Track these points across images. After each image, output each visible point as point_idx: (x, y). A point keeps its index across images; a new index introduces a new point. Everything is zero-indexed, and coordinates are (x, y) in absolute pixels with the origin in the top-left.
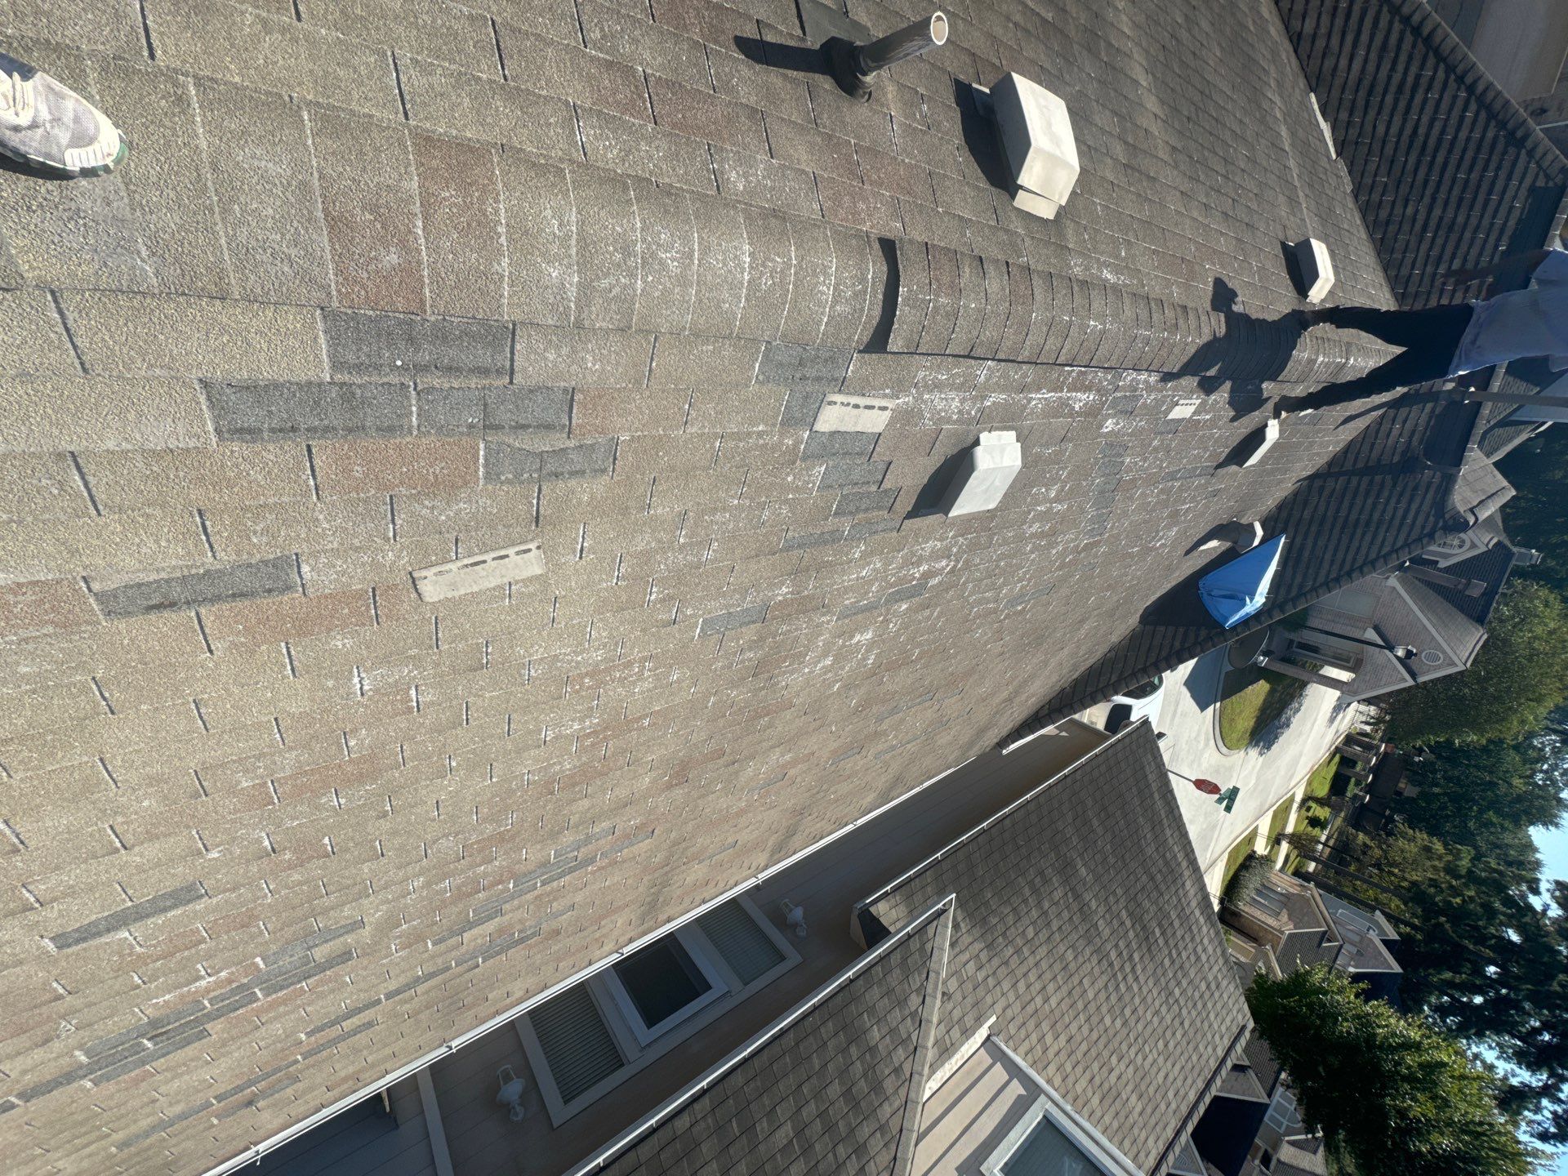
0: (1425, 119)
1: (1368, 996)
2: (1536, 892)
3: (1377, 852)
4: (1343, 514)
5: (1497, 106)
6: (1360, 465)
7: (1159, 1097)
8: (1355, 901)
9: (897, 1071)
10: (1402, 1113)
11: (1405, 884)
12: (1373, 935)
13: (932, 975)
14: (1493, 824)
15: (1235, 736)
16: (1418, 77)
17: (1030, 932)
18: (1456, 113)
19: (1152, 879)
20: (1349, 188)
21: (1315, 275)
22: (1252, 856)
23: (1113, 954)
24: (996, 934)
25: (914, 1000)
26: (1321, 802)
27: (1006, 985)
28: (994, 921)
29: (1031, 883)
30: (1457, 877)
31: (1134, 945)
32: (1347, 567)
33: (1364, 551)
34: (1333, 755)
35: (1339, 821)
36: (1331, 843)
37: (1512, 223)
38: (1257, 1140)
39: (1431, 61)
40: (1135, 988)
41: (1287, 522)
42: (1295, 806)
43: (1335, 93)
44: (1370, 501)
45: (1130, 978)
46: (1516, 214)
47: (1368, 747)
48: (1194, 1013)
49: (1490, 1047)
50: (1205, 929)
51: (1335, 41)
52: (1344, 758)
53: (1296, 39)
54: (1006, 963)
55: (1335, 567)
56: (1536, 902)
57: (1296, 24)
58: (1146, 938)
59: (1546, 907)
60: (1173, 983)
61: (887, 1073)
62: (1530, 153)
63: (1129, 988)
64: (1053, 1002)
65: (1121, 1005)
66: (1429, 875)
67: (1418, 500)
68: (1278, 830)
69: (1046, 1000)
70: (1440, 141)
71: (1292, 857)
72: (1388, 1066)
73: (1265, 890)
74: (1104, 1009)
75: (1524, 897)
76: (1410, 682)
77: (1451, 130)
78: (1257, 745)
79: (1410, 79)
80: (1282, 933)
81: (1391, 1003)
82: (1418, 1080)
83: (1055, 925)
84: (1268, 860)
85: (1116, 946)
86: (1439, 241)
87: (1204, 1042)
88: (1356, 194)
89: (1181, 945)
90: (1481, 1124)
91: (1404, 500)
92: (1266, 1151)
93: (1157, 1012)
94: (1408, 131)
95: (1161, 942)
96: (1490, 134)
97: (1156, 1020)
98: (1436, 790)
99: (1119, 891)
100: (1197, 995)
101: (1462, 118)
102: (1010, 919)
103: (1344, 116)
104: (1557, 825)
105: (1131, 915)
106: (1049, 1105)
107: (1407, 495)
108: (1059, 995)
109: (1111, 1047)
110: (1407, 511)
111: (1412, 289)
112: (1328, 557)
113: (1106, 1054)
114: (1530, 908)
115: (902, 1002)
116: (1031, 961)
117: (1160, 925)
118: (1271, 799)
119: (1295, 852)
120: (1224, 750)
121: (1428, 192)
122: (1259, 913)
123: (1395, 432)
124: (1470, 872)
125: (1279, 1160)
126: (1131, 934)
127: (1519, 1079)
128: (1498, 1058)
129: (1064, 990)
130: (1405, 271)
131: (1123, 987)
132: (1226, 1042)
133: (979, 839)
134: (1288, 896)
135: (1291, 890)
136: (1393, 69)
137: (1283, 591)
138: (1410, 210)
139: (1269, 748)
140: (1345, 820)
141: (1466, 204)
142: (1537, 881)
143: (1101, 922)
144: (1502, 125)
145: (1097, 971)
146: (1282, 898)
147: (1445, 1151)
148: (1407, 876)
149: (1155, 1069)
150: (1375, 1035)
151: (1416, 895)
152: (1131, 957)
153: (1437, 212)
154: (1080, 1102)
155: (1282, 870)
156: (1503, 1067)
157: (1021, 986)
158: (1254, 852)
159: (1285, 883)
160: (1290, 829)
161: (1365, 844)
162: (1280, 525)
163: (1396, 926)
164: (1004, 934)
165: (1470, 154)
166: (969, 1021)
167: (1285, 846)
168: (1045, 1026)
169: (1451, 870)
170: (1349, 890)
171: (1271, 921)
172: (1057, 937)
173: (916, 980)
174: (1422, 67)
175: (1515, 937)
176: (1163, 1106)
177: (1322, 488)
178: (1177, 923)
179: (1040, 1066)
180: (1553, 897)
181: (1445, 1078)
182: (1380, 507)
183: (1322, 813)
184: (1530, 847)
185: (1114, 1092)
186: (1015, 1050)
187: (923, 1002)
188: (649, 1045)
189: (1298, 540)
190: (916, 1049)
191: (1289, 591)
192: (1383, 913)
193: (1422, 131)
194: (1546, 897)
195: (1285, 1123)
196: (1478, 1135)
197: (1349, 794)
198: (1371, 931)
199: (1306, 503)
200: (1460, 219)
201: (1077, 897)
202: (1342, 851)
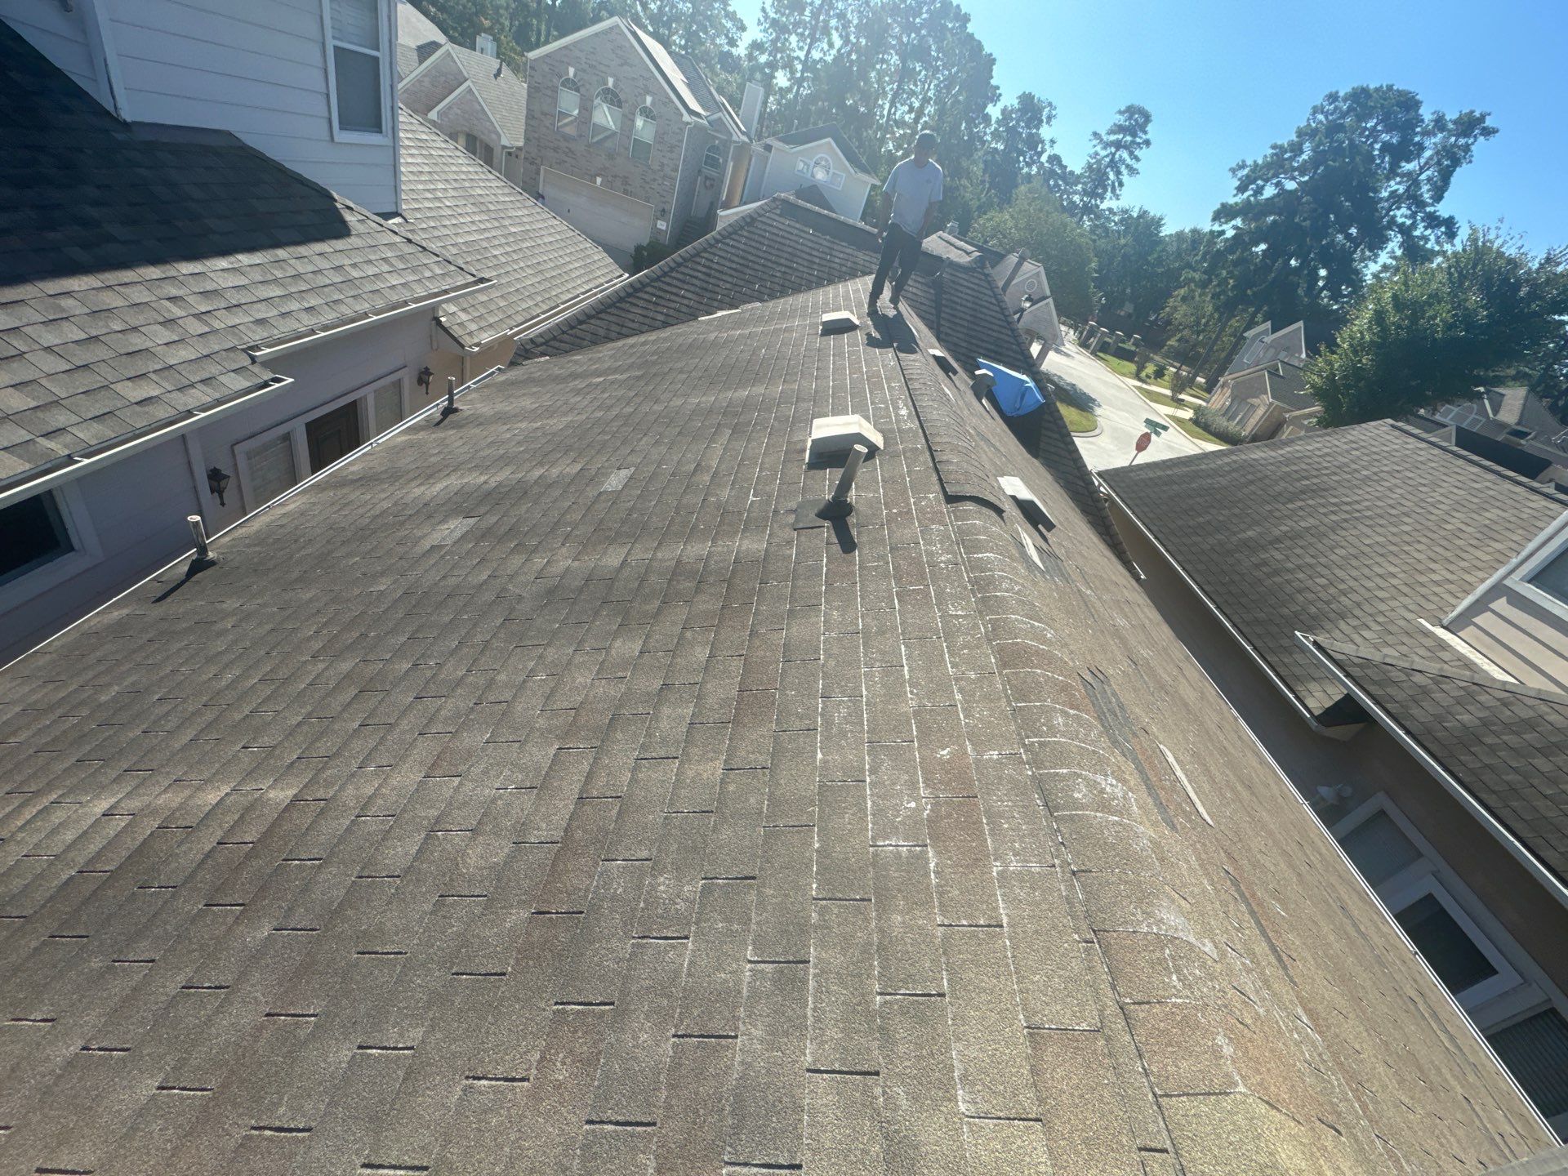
0: (728, 264)
1: (1332, 346)
2: (1223, 232)
3: (1186, 332)
4: (966, 324)
5: (730, 229)
6: (933, 311)
7: (1482, 495)
8: (1235, 349)
9: (1505, 704)
10: (1450, 327)
11: (1216, 316)
12: (1268, 339)
13: (1388, 660)
14: (1159, 257)
15: (1085, 422)
16: (704, 266)
17: (1322, 581)
18: (729, 249)
19: (1252, 482)
20: (758, 304)
21: (848, 320)
22: (1195, 422)
23: (1334, 518)
24: (1327, 609)
25: (1418, 678)
26: (1141, 368)
27: (1383, 607)
28: (1313, 610)
29: (1269, 576)
30: (1210, 281)
31: (1323, 501)
32: (1005, 324)
33: (994, 314)
34: (1096, 356)
35: (1157, 358)
36: (1178, 365)
37: (798, 226)
38: (1499, 439)
39: (698, 260)
40: (1367, 504)
41: (969, 357)
42: (1144, 386)
43: (701, 307)
44: (959, 307)
45: (1357, 507)
46: (792, 223)
47: (1092, 333)
48: (1385, 462)
49: (1366, 266)
50: (1297, 448)
51: (673, 305)
52: (1102, 350)
53: (666, 325)
54: (1358, 605)
55: (1003, 331)
56: (1230, 233)
57: (658, 324)
58: (1315, 491)
59: (1235, 228)
60: (1357, 475)
61: (1509, 713)
62: (760, 215)
63: (1368, 508)
64: (1392, 569)
65: (1387, 516)
66: (1208, 299)
67: (961, 281)
68: (1169, 400)
69: (1394, 575)
70: (743, 258)
71: (1192, 392)
72: (1403, 334)
73: (1228, 413)
74: (1394, 530)
75: (1227, 240)
76: (1050, 300)
77: (738, 252)
78: (1092, 408)
79: (704, 270)
80: (1271, 404)
81: (1338, 329)
82: (1414, 313)
83: (1309, 560)
84: (1197, 409)
85: (1325, 515)
86: (800, 261)
87: (1415, 456)
88: (762, 300)
89: (1316, 466)
90: (1450, 274)
91: (961, 289)
92: (1509, 433)
93: (1390, 490)
94: (733, 273)
95: (1315, 481)
96: (745, 234)
97: (1399, 491)
98: (1128, 291)
99: (1268, 507)
100: (1366, 458)
101: (732, 246)
102: (1310, 596)
103: (716, 304)
104: (1161, 219)
105: (1291, 501)
106: (1516, 576)
107: (957, 287)
108: (1386, 564)
109: (1435, 528)
110: (968, 288)
111: (825, 276)
112: (994, 334)
113: (1443, 533)
114: (1234, 237)
115: (1425, 691)
116: (1352, 583)
117: (1298, 480)
118: (1139, 402)
119: (1188, 389)
120: (1097, 431)
121: (770, 264)
122: (1252, 420)
123: (914, 290)
124: (1205, 272)
125: (1518, 424)
126: (1311, 502)
127: (1396, 249)
128: (1376, 262)
129: (1379, 559)
130: (814, 279)
131: (1369, 513)
132: (1411, 440)
133: (1228, 612)
134: (1234, 398)
135: (1228, 394)
136: (696, 278)
137: (1018, 364)
138: (778, 274)
139: (1094, 400)
140: (1156, 354)
141: (780, 247)
142: (1212, 232)
143: (1303, 524)
144: (742, 228)
145: (1354, 532)
146: (1236, 403)
147: (1482, 299)
148: (1208, 313)
149: (1451, 496)
150: (1372, 341)
151: (1227, 309)
152: (1334, 504)
153: (783, 261)
154: (1502, 558)
155: (1208, 402)
156: (1384, 258)
157: (1381, 594)
158: (1191, 419)
159: (1220, 399)
160: (1168, 392)
161: (1178, 341)
162: (970, 361)
163: (1257, 324)
164: (1327, 603)
165: (754, 244)
166: (1428, 642)
167: (1182, 396)
168: (1422, 579)
169: (1204, 285)
170: (1223, 355)
171: (1260, 412)
172: (1323, 560)
173: (1395, 675)
174: (699, 264)
175: (1263, 246)
176: (1491, 493)
177: (946, 334)
178: (1295, 468)
179: (1467, 587)
180: (1226, 223)
181: (1409, 295)
182: (964, 302)
183: (1150, 369)
184: (1180, 236)
185: (1485, 530)
186: (1454, 607)
187: (1420, 671)
188: (1521, 975)
189: (982, 351)
190: (1474, 684)
191: (1019, 360)
192: (1245, 330)
193: (734, 266)
194: (1225, 227)
195: (1473, 416)
196: (1462, 277)
197: (1133, 348)
198: (1265, 340)
199: (956, 345)
200: (790, 250)
201: (1278, 540)
202: (1184, 356)
